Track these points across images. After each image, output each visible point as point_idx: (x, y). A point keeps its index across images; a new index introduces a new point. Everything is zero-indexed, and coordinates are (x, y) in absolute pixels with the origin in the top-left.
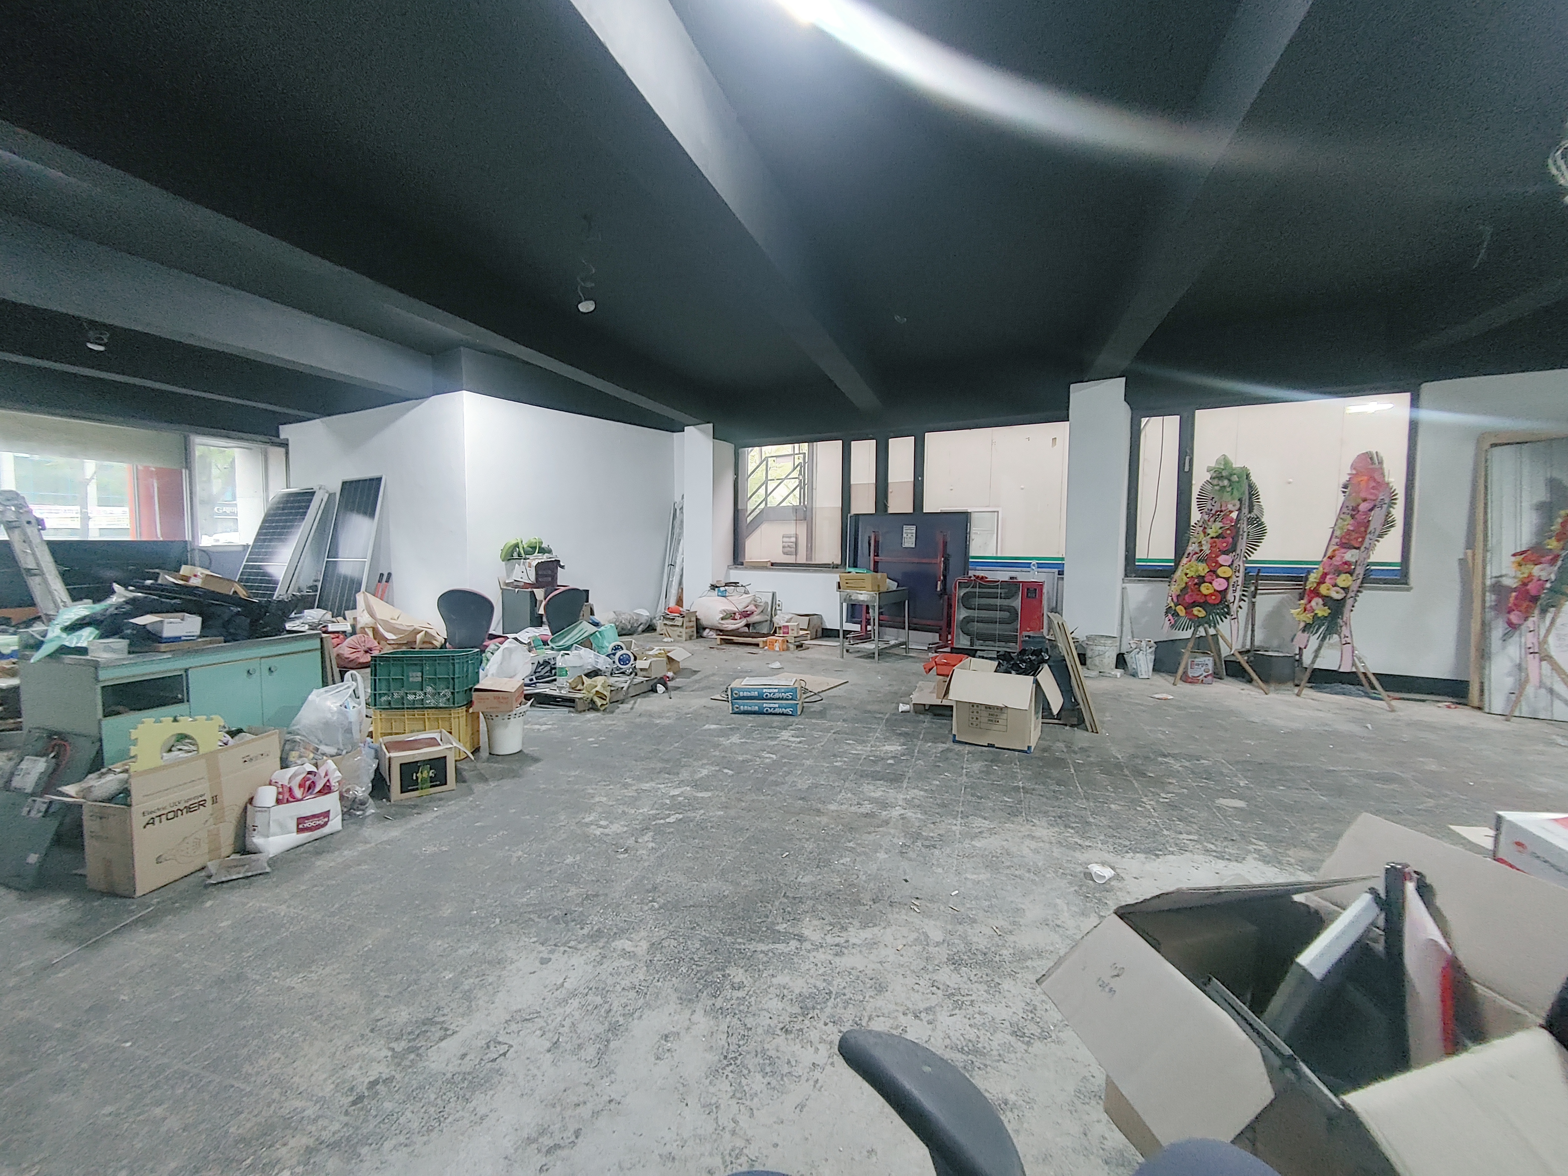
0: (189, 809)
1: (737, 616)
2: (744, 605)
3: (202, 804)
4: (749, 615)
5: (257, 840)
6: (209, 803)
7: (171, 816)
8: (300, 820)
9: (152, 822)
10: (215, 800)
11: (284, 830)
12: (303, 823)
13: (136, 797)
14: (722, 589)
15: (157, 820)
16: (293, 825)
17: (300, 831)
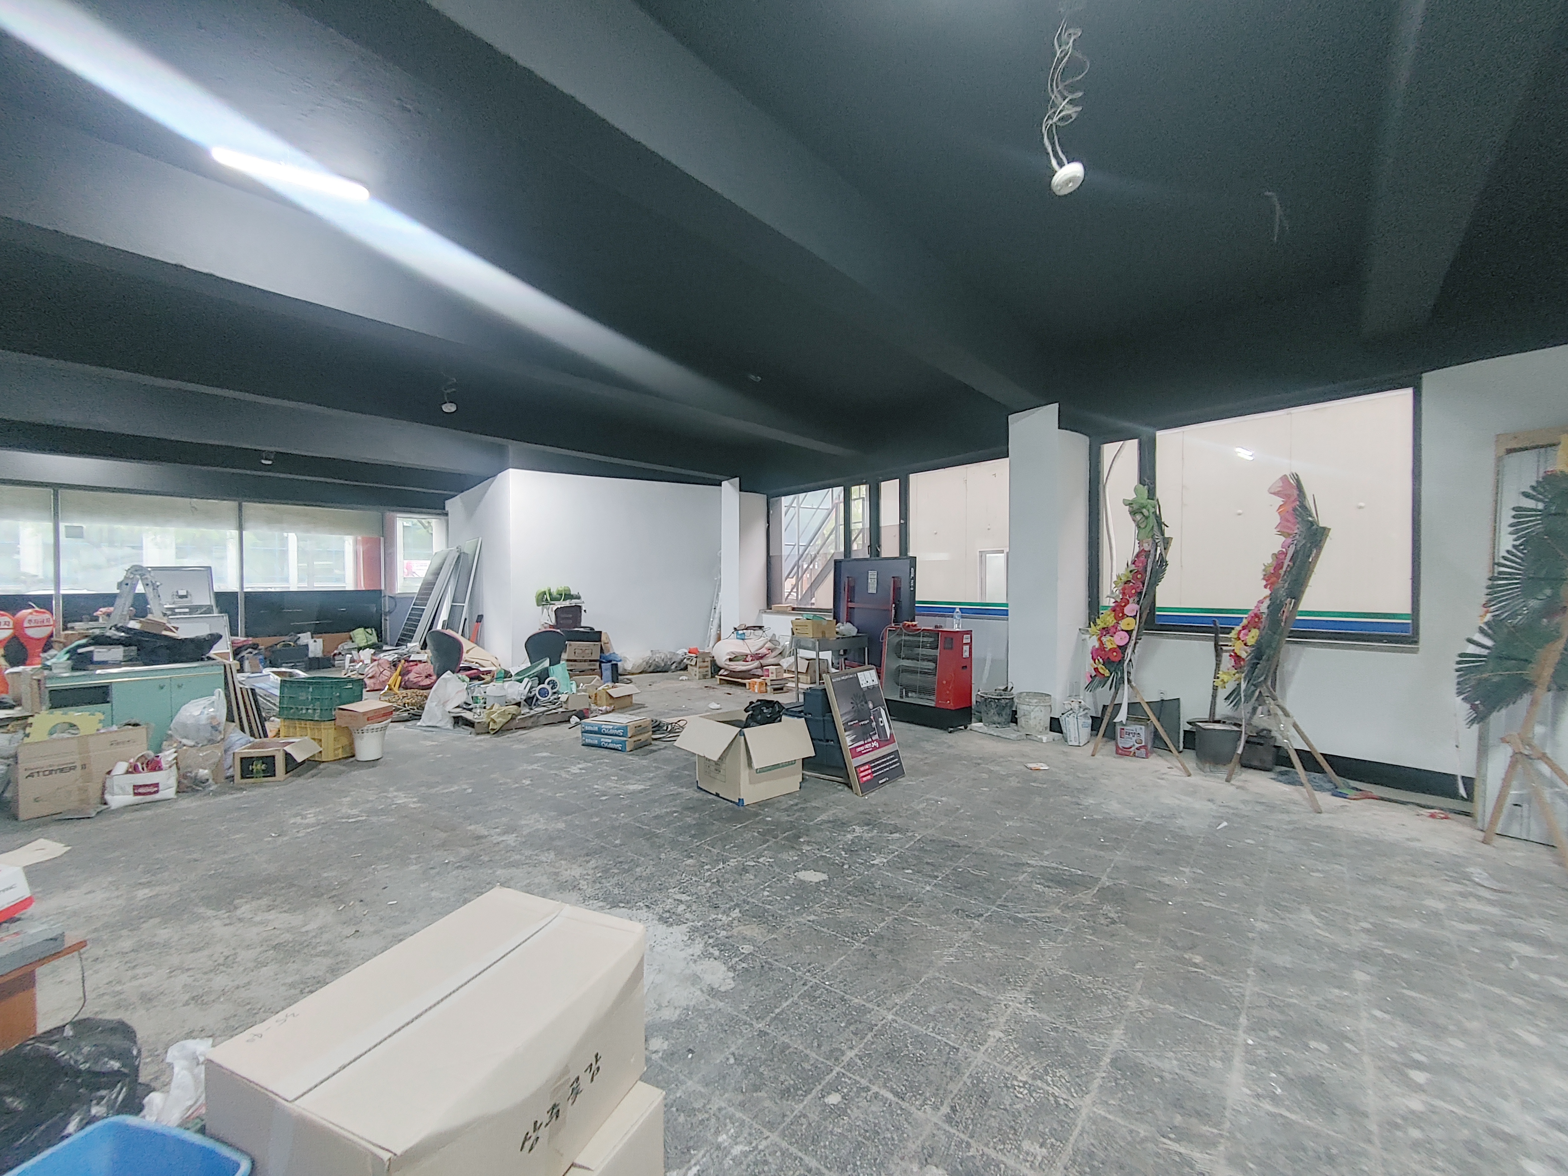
0: (62, 770)
1: (749, 658)
2: (757, 647)
3: (74, 768)
4: (762, 658)
5: (108, 797)
6: (79, 768)
7: (47, 773)
8: (136, 787)
9: (31, 775)
10: (84, 767)
11: (125, 793)
12: (137, 790)
13: (21, 758)
14: (741, 632)
15: (36, 775)
16: (131, 791)
17: (136, 794)
